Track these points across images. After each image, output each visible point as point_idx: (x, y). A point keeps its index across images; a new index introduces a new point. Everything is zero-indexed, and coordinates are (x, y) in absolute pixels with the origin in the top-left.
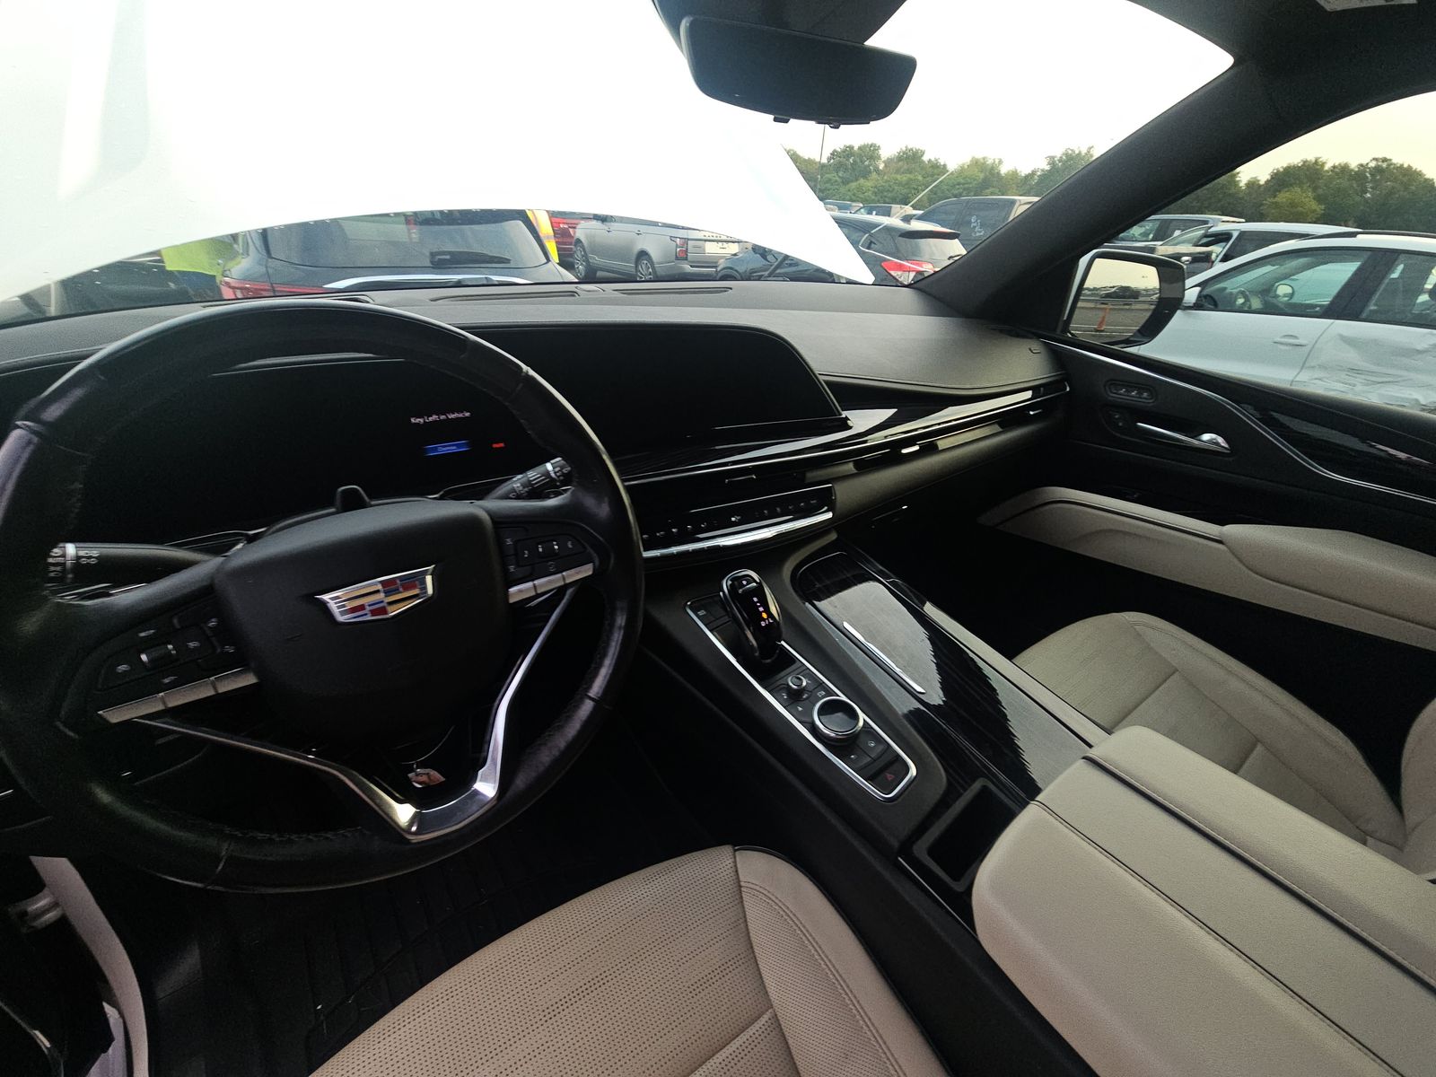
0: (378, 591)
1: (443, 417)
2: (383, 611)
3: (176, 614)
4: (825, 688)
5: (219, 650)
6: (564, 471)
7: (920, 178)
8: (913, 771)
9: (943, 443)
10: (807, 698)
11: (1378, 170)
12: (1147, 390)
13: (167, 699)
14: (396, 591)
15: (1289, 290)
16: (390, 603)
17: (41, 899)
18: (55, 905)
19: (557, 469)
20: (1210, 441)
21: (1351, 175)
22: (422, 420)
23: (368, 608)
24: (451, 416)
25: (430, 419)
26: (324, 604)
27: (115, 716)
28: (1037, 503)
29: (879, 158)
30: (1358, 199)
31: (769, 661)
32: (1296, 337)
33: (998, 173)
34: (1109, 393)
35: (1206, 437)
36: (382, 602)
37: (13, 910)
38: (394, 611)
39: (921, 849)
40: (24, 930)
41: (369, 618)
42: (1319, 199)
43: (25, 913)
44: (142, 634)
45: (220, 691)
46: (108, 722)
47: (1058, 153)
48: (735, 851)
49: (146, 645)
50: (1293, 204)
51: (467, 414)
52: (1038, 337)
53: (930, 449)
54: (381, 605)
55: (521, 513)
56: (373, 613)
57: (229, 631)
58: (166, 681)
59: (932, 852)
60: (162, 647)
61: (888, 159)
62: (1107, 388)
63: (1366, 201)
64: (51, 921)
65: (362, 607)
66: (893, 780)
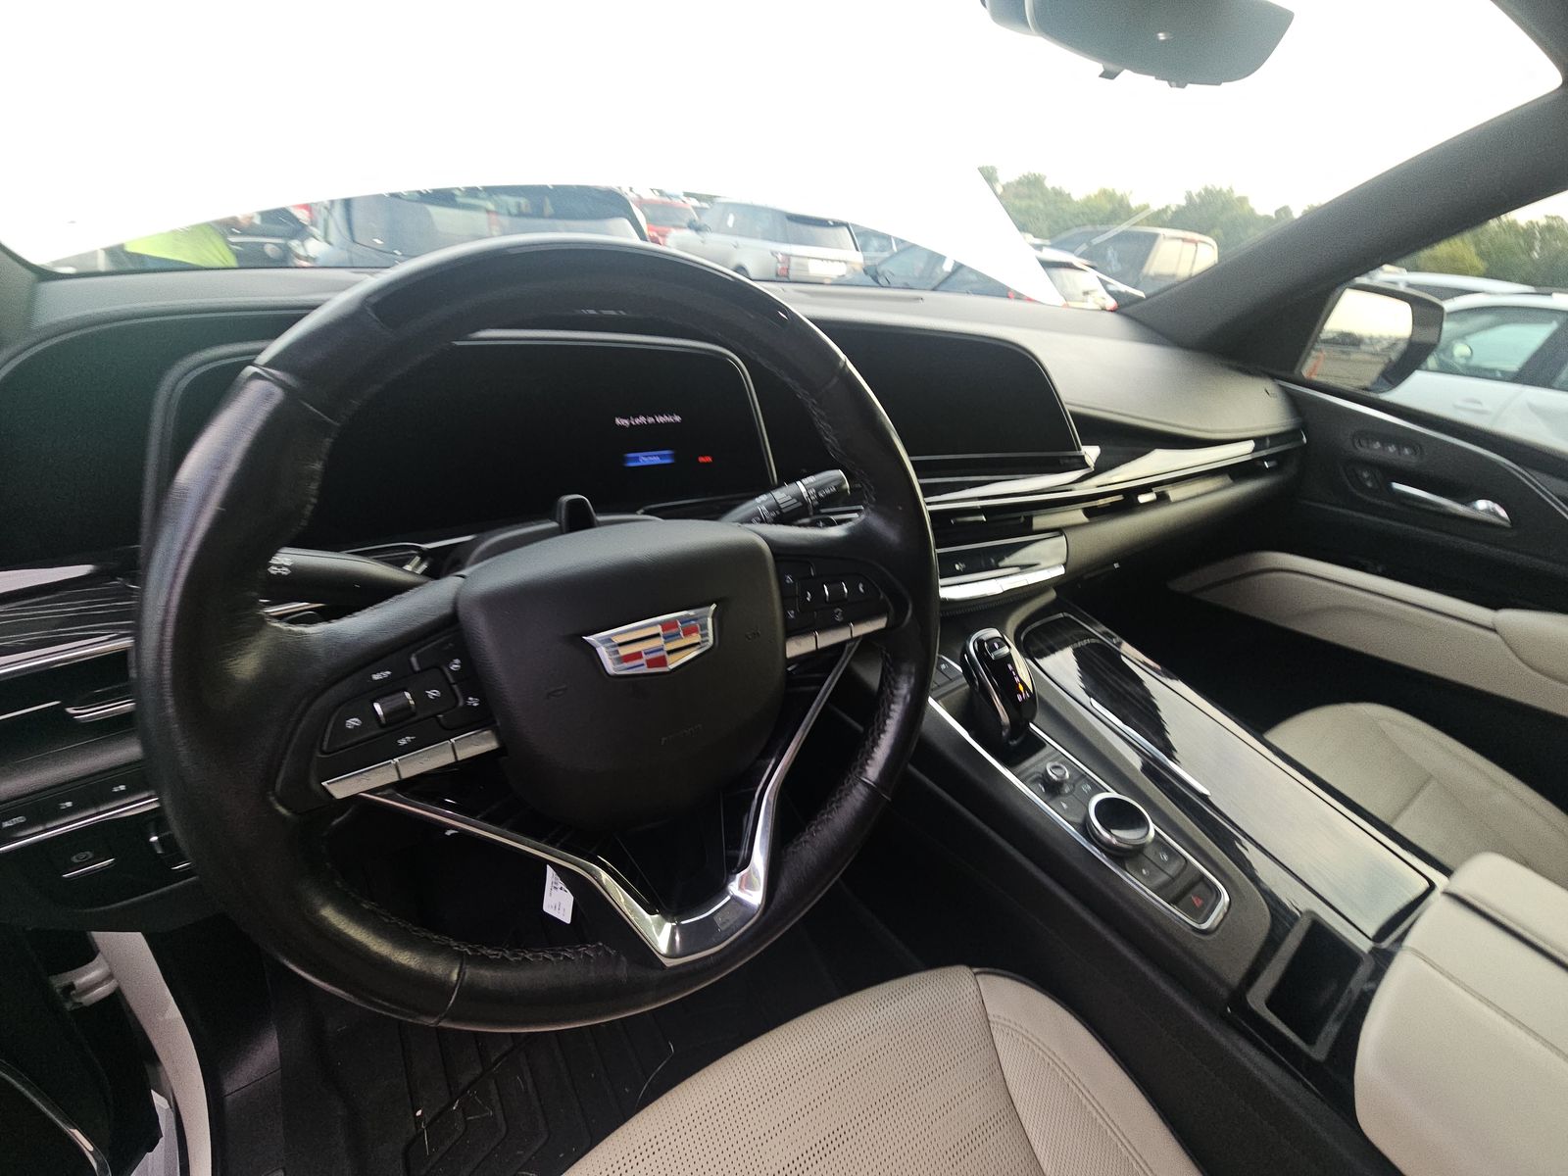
0: (657, 635)
1: (651, 420)
2: (662, 662)
3: (413, 652)
4: (1089, 780)
5: (461, 704)
6: (821, 495)
7: (1041, 206)
8: (1225, 898)
9: (1174, 493)
10: (1070, 793)
11: (1549, 228)
12: (1408, 446)
13: (401, 768)
14: (676, 636)
15: (1467, 351)
16: (670, 652)
17: (93, 969)
18: (110, 976)
19: (811, 492)
20: (1488, 511)
21: (1517, 231)
22: (627, 422)
23: (645, 657)
24: (661, 419)
25: (637, 421)
26: (592, 649)
27: (341, 788)
28: (1249, 570)
29: (997, 180)
30: (1523, 257)
31: (1015, 742)
32: (1479, 403)
33: (1129, 206)
34: (1359, 448)
35: (1482, 504)
36: (662, 649)
37: (58, 982)
38: (674, 662)
39: (1257, 999)
40: (68, 1006)
41: (645, 670)
42: (1481, 255)
43: (72, 987)
44: (376, 677)
45: (459, 759)
46: (332, 796)
47: (1196, 189)
48: (975, 974)
49: (382, 691)
50: (1453, 259)
51: (678, 419)
52: (1273, 377)
53: (1162, 498)
54: (659, 654)
55: (804, 542)
56: (651, 663)
57: (474, 678)
58: (403, 742)
59: (1271, 1003)
60: (399, 695)
61: (1008, 183)
62: (1356, 441)
63: (1533, 261)
64: (103, 996)
65: (638, 655)
66: (1203, 906)
